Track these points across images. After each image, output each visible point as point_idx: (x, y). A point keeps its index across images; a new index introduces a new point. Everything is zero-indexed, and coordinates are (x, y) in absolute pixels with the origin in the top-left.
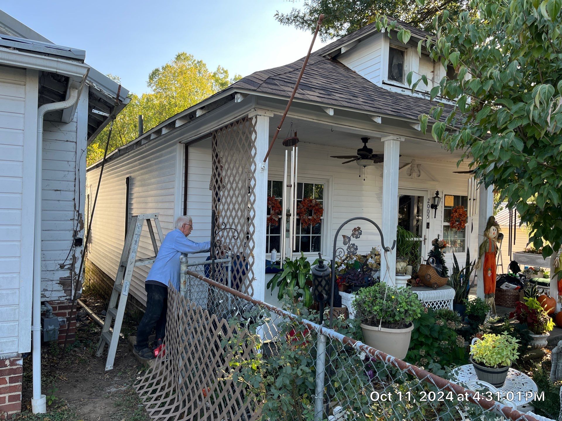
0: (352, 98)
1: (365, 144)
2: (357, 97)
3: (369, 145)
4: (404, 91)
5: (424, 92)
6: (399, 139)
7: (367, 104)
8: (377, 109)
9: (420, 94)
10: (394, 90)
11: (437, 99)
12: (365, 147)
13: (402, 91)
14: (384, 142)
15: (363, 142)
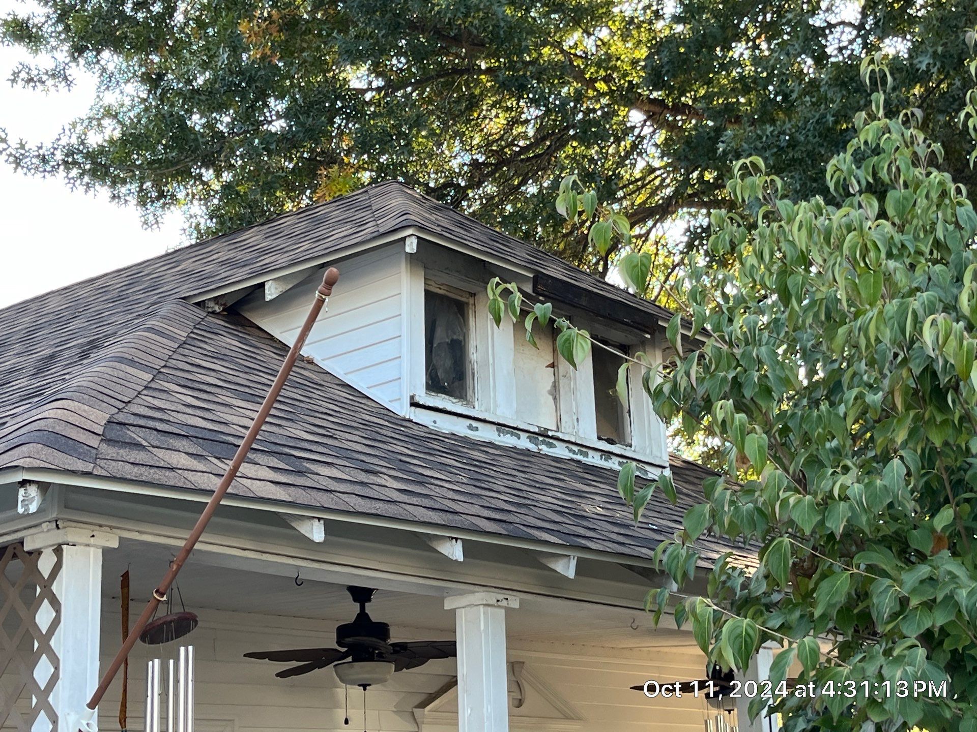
0: (363, 477)
1: (363, 608)
2: (375, 473)
3: (375, 612)
4: (477, 429)
5: (537, 430)
6: (504, 603)
7: (415, 500)
8: (450, 516)
9: (524, 436)
10: (446, 425)
11: (574, 452)
12: (363, 616)
13: (470, 427)
14: (453, 612)
15: (355, 600)
